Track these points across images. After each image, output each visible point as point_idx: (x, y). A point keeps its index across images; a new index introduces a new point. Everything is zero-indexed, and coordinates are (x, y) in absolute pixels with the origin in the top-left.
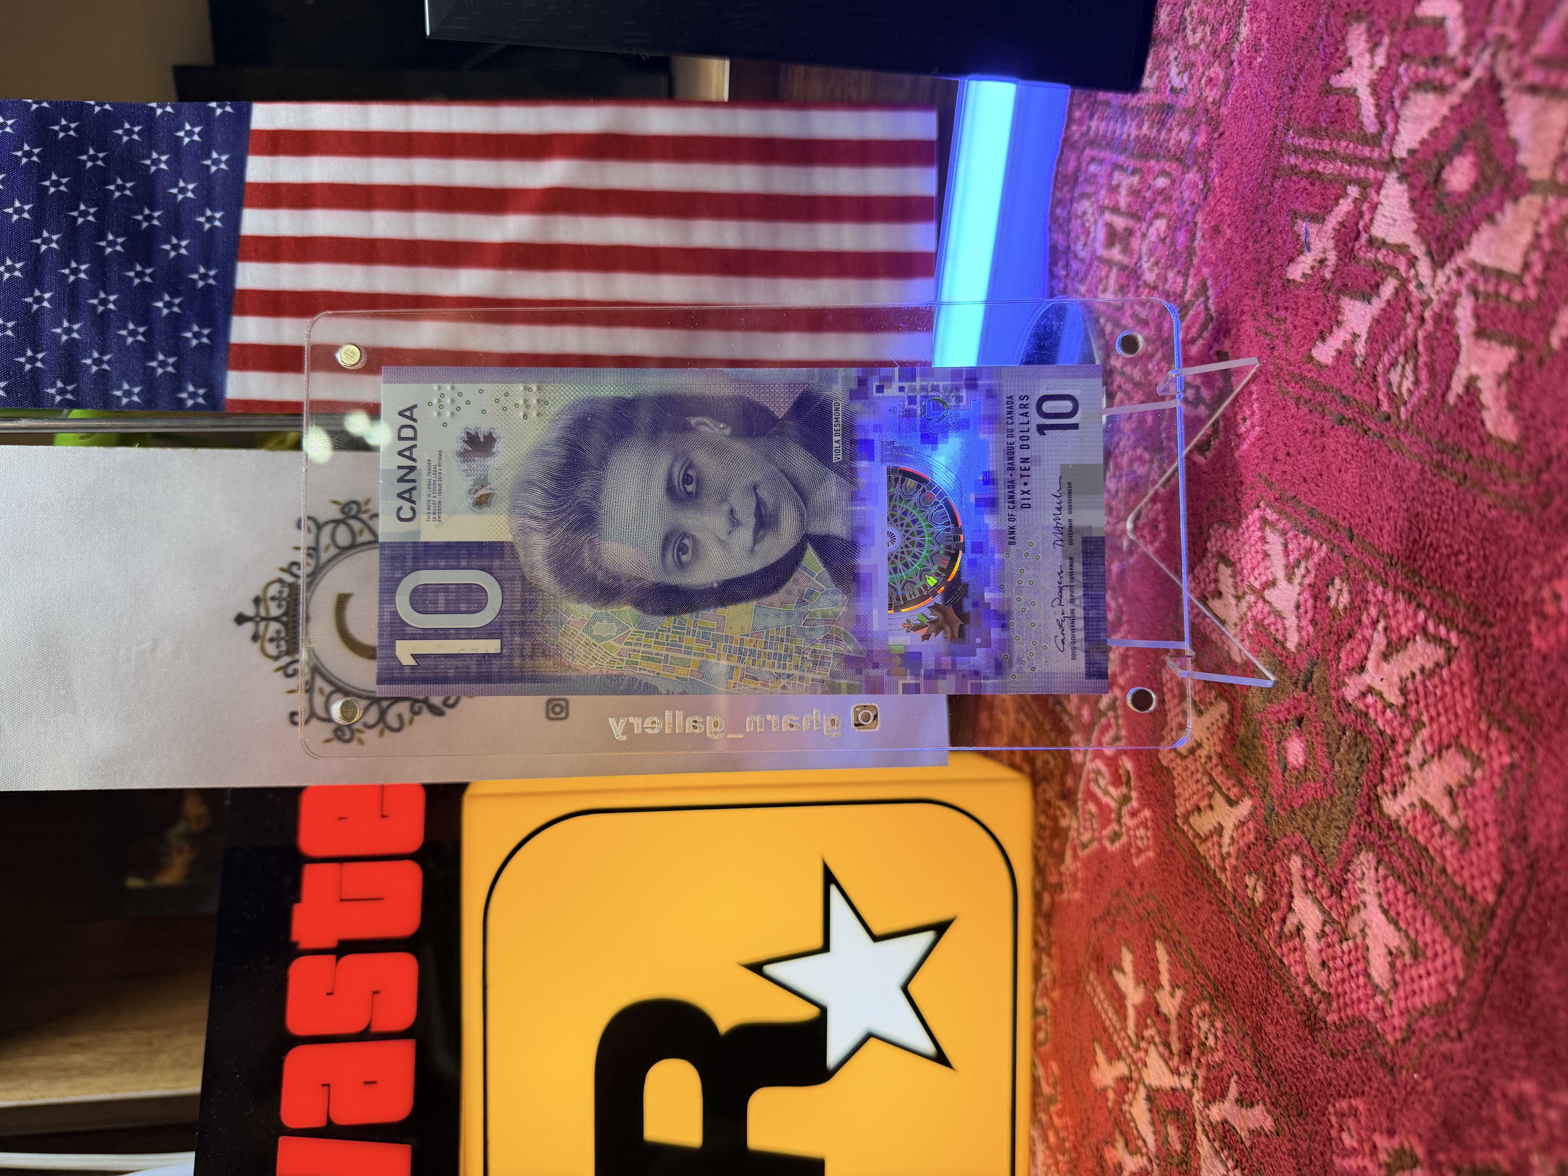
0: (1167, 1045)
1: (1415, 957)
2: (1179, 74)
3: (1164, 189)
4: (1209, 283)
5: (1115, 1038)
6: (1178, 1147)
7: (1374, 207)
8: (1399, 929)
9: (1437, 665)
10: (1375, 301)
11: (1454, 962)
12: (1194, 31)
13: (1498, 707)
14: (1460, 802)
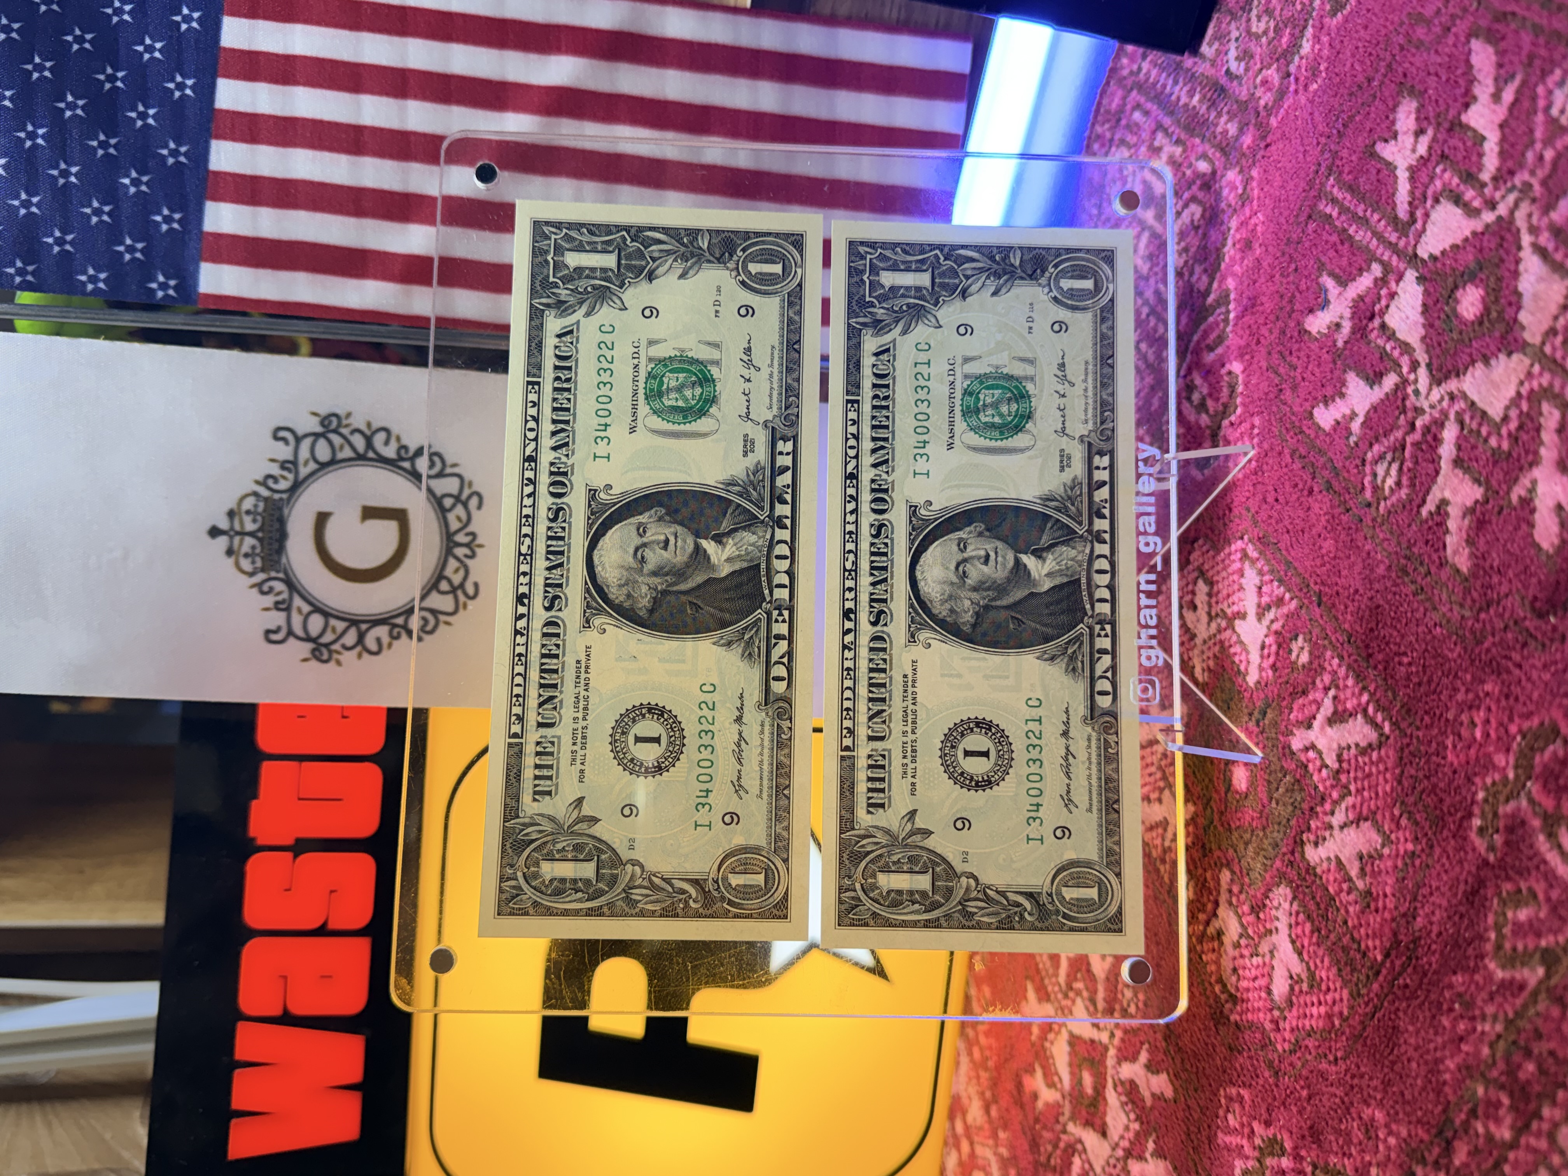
0: (1093, 1001)
1: (1311, 987)
2: (1237, 58)
3: (1204, 175)
4: (1232, 296)
5: (1046, 981)
6: (1089, 1091)
7: (1392, 295)
8: (1302, 960)
9: (1370, 745)
10: (1376, 387)
11: (1341, 1000)
12: (1259, 18)
13: (1411, 799)
14: (1368, 869)
